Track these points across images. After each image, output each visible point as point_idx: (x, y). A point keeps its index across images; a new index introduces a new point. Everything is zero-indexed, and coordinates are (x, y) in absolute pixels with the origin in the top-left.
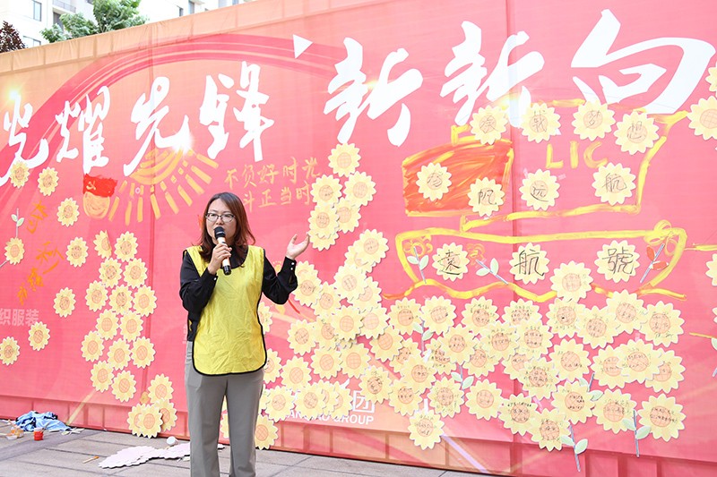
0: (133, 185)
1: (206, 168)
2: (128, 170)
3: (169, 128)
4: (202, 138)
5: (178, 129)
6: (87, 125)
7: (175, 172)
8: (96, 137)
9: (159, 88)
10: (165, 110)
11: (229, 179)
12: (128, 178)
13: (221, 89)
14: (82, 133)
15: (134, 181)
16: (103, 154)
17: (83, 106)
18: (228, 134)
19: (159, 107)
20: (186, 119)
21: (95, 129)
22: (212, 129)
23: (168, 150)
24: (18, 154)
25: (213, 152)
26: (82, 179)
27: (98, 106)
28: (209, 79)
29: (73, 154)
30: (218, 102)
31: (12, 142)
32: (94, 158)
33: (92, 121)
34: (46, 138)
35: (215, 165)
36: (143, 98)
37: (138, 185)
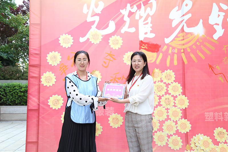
0: (171, 48)
1: (212, 43)
2: (167, 41)
3: (191, 23)
4: (210, 30)
5: (197, 24)
6: (141, 17)
7: (195, 44)
8: (147, 23)
9: (187, 5)
10: (189, 16)
11: (224, 49)
12: (167, 45)
13: (221, 10)
14: (138, 21)
15: (171, 46)
16: (151, 32)
17: (139, 7)
18: (224, 29)
19: (186, 14)
20: (201, 21)
21: (146, 19)
22: (215, 26)
23: (191, 34)
24: (94, 27)
25: (216, 37)
26: (139, 43)
27: (149, 9)
28: (215, 5)
29: (133, 30)
30: (219, 15)
31: (89, 19)
32: (146, 33)
33: (144, 16)
34: (114, 20)
35: (217, 43)
36: (177, 8)
37: (173, 48)
